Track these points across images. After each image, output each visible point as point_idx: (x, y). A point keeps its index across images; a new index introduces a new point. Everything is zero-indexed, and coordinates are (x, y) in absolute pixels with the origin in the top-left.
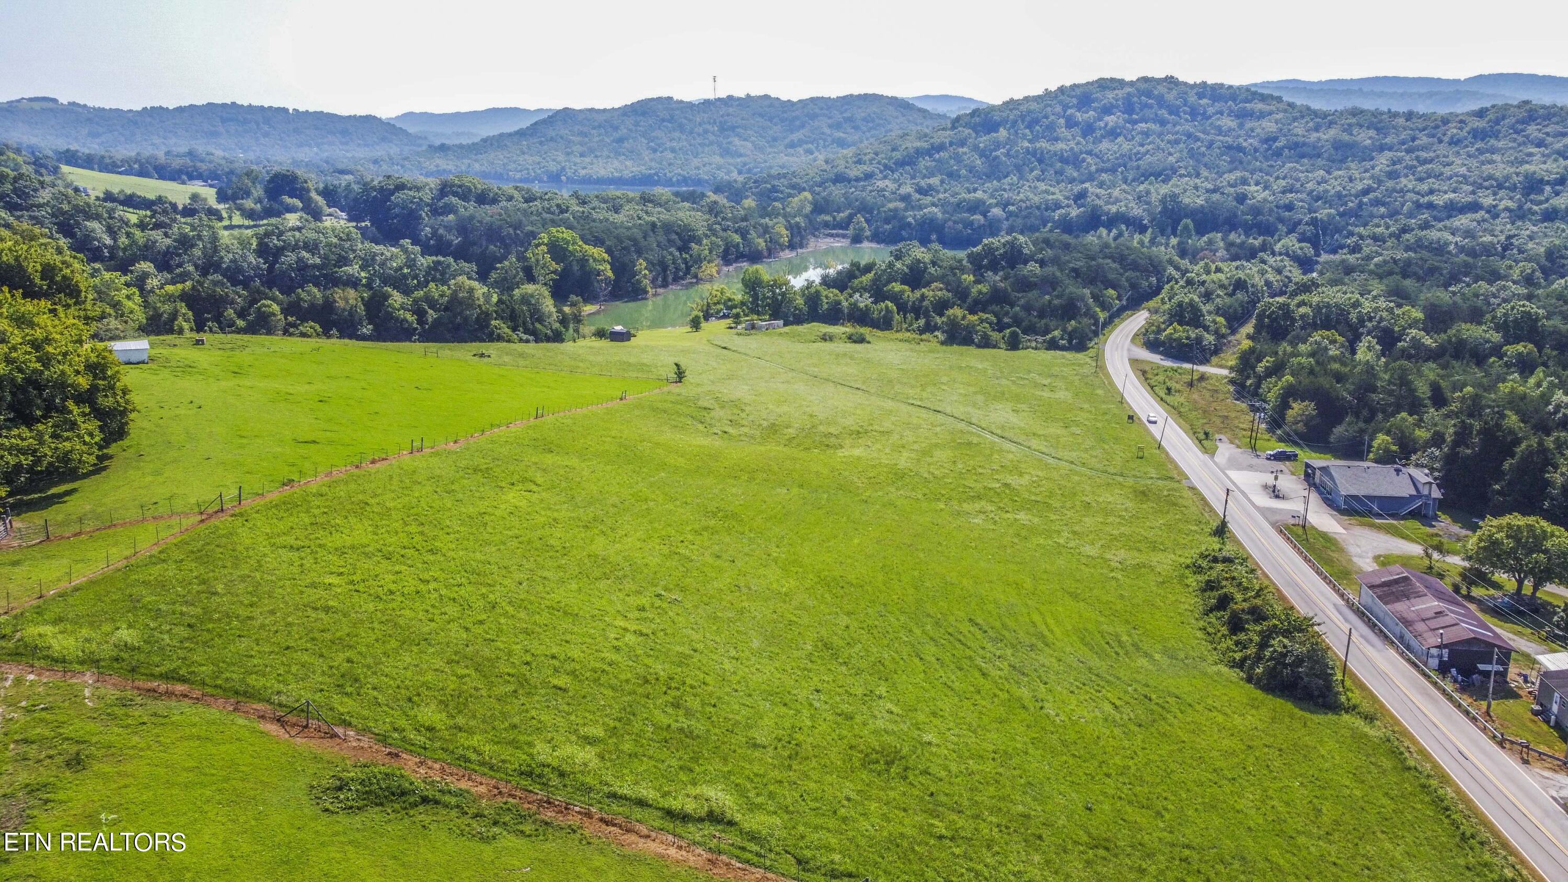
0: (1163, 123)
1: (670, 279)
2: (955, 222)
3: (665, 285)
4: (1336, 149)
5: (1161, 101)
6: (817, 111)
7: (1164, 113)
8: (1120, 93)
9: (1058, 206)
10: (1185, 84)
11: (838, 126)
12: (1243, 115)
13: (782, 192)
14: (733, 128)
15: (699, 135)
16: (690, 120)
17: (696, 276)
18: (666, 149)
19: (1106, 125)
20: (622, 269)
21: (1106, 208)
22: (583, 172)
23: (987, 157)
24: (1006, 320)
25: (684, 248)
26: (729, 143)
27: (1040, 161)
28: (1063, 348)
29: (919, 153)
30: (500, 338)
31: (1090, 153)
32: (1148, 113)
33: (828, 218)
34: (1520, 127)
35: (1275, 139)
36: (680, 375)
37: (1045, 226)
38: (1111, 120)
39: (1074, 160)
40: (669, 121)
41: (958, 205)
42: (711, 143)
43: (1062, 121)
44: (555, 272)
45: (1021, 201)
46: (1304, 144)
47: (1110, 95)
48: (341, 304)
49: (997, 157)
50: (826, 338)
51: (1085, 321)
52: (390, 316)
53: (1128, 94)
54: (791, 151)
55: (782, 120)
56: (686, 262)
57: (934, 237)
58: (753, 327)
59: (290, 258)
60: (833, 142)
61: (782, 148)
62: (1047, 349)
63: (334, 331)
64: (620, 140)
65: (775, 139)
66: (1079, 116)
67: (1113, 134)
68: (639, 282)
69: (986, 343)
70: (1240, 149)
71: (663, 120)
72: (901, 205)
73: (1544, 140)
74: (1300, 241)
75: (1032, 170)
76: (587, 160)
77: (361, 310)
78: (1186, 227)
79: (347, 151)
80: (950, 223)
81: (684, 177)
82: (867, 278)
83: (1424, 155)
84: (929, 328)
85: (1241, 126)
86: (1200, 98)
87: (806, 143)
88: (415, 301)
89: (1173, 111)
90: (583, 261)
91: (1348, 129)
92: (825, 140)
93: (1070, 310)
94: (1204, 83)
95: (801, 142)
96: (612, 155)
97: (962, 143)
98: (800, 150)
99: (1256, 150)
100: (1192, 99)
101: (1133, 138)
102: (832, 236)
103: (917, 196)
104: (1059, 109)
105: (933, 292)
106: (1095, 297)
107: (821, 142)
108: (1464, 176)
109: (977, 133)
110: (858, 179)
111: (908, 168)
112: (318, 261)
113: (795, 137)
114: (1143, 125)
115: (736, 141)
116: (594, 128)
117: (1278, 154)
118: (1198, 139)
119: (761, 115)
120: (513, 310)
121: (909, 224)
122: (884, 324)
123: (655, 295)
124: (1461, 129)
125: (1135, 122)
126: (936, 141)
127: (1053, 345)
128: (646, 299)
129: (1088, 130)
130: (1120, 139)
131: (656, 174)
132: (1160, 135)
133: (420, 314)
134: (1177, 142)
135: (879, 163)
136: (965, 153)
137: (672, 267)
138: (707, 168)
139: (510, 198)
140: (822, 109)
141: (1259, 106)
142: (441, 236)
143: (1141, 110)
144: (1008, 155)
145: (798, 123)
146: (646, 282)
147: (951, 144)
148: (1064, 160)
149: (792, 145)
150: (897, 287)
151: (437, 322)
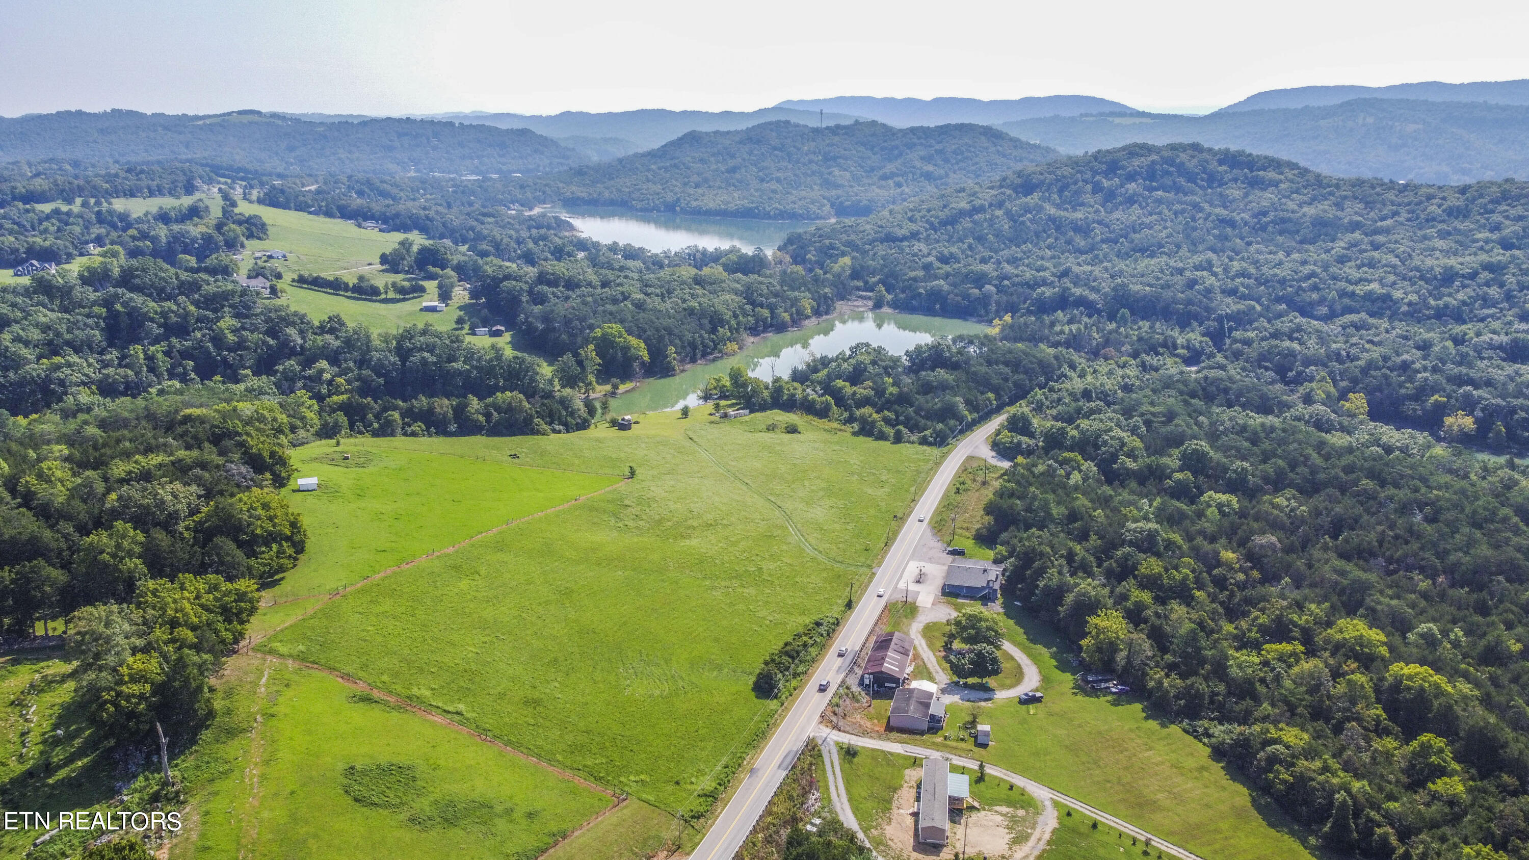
0: (1178, 189)
1: (699, 356)
2: (956, 295)
3: (693, 360)
4: (1314, 225)
5: (1181, 169)
6: (915, 140)
7: (1182, 181)
8: (1145, 161)
9: (1044, 283)
10: (1210, 150)
11: (928, 159)
12: (1255, 183)
13: (837, 249)
14: (835, 159)
15: (804, 164)
16: (798, 149)
17: (720, 351)
18: (772, 179)
19: (1127, 190)
20: (657, 353)
21: (1073, 290)
22: (694, 204)
23: (1015, 221)
24: (901, 418)
25: (714, 330)
26: (830, 174)
27: (1058, 229)
28: (930, 444)
29: (962, 213)
30: (538, 433)
31: (1100, 223)
32: (1168, 181)
33: (860, 284)
34: (1490, 206)
35: (1265, 214)
36: (633, 473)
37: (1025, 302)
38: (1132, 187)
39: (1082, 229)
40: (780, 150)
41: (966, 276)
42: (813, 173)
43: (1089, 187)
44: (599, 365)
45: (1017, 276)
46: (1290, 220)
47: (1136, 162)
48: (438, 410)
49: (1023, 223)
50: (771, 428)
51: (952, 422)
52: (468, 419)
53: (1153, 162)
54: (883, 183)
55: (882, 149)
56: (713, 341)
57: (938, 306)
58: (725, 416)
59: (415, 358)
60: (921, 175)
61: (875, 179)
62: (920, 444)
63: (433, 430)
64: (733, 170)
65: (872, 170)
66: (1106, 183)
67: (1131, 200)
68: (669, 363)
69: (882, 437)
70: (1232, 224)
71: (775, 149)
72: (920, 273)
73: (1500, 223)
74: (1204, 335)
75: (1048, 237)
76: (700, 191)
77: (450, 414)
78: (1123, 315)
79: (504, 164)
80: (952, 296)
81: (780, 211)
82: (822, 374)
83: (1381, 239)
84: (850, 420)
85: (1246, 195)
86: (1220, 165)
87: (898, 175)
88: (486, 406)
89: (1191, 178)
90: (626, 348)
91: (1339, 206)
92: (914, 174)
93: (948, 413)
94: (1227, 150)
95: (892, 175)
96: (723, 185)
97: (1000, 205)
98: (891, 182)
99: (1246, 224)
100: (1213, 165)
101: (1148, 205)
102: (861, 297)
103: (938, 264)
104: (1088, 175)
105: (863, 391)
106: (968, 402)
107: (910, 175)
108: (1394, 267)
109: (1017, 193)
110: (904, 239)
111: (949, 227)
112: (435, 360)
113: (890, 168)
114: (1160, 193)
115: (836, 172)
116: (713, 155)
117: (1264, 228)
118: (1201, 210)
119: (863, 144)
120: (551, 410)
121: (920, 294)
122: (822, 413)
123: (683, 371)
124: (1439, 206)
125: (1151, 189)
126: (978, 203)
127: (924, 442)
128: (673, 375)
129: (1110, 196)
130: (1136, 206)
131: (757, 208)
132: (1170, 205)
133: (488, 415)
134: (1183, 211)
135: (927, 222)
136: (998, 217)
137: (700, 347)
138: (800, 203)
139: (590, 284)
140: (919, 138)
141: (1271, 175)
142: (531, 323)
143: (1162, 177)
144: (1031, 221)
145: (896, 152)
146: (675, 363)
147: (991, 205)
148: (1077, 229)
149: (885, 178)
150: (840, 383)
151: (498, 423)
